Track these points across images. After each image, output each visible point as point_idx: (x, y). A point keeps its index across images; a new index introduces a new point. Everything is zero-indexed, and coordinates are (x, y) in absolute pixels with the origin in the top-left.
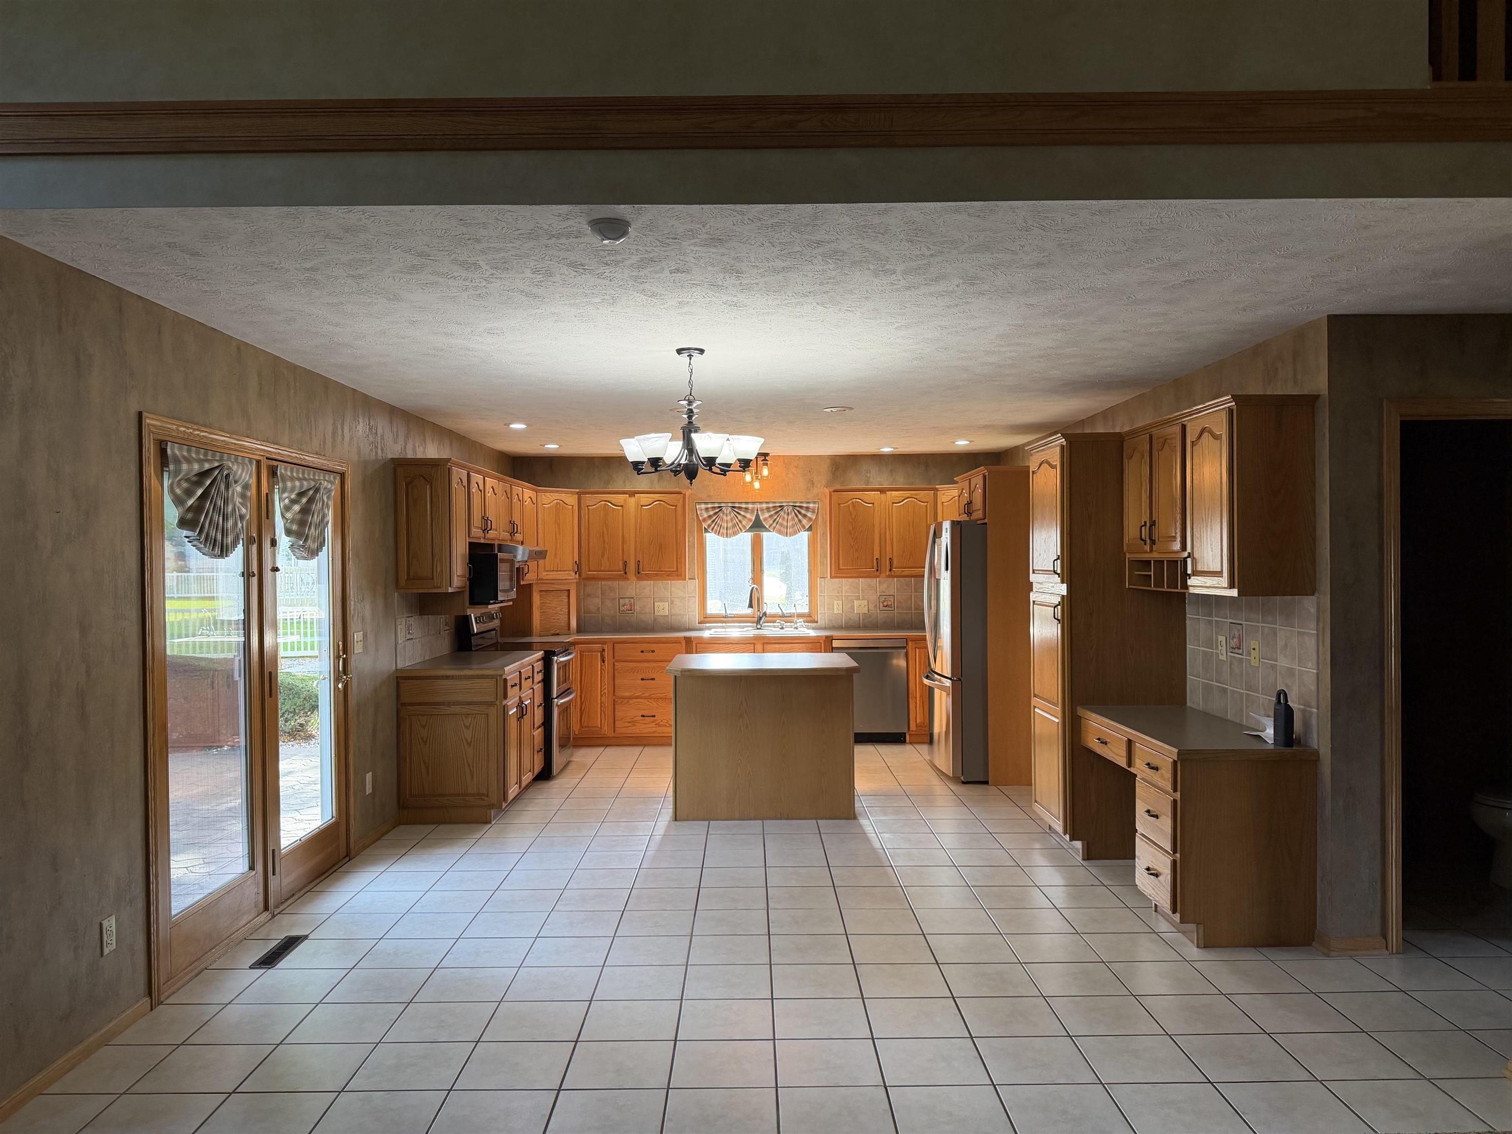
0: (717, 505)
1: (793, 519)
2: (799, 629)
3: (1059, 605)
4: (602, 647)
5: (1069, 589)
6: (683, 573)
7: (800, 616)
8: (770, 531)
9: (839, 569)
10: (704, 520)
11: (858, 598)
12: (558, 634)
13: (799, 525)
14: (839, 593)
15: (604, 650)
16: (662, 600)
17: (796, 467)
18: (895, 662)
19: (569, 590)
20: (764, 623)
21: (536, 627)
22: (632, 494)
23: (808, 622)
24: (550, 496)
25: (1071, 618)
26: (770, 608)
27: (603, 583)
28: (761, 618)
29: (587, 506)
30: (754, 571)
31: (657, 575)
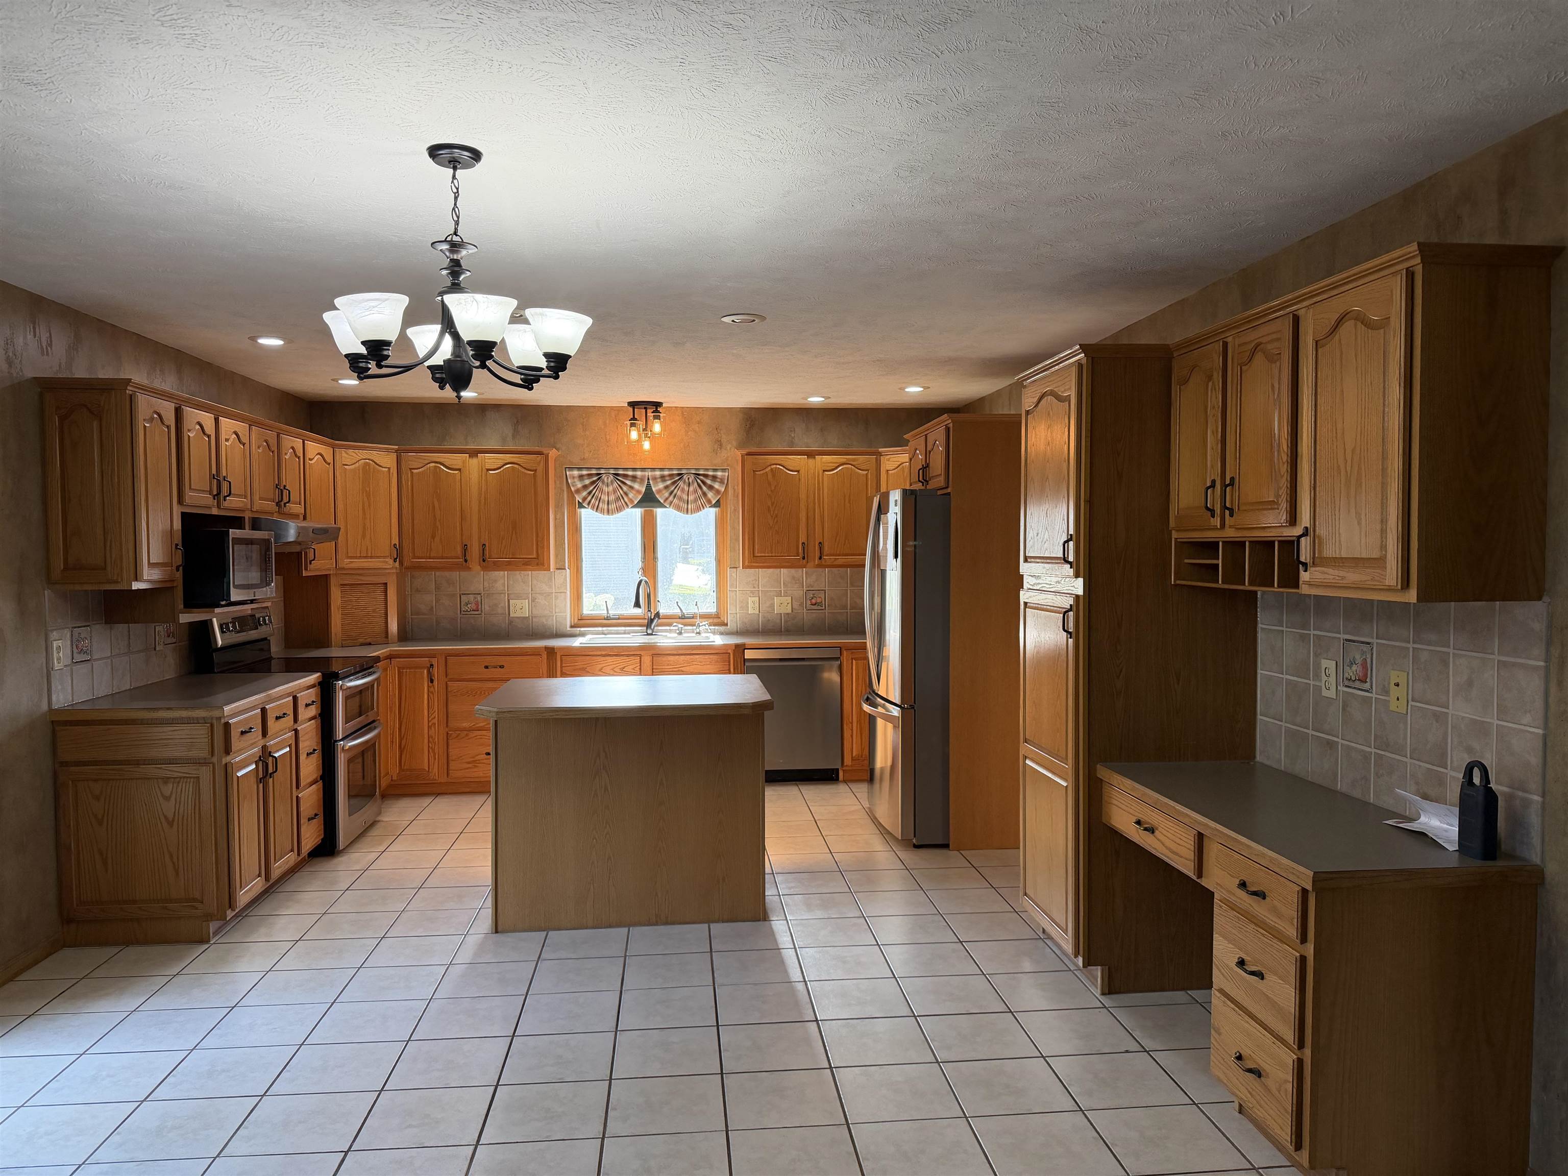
0: (594, 472)
1: (696, 491)
2: (703, 635)
3: (1071, 610)
4: (429, 661)
5: (1087, 587)
6: (545, 562)
7: (704, 616)
8: (666, 507)
9: (754, 556)
10: (578, 491)
11: (779, 594)
12: (370, 644)
13: (704, 500)
14: (754, 587)
15: (432, 665)
16: (518, 597)
17: (699, 423)
18: (826, 675)
19: (386, 584)
20: (658, 625)
21: (336, 634)
22: (474, 453)
23: (715, 625)
24: (355, 455)
25: (1090, 628)
26: (664, 609)
27: (437, 573)
28: (652, 621)
29: (411, 469)
30: (644, 558)
31: (509, 563)
